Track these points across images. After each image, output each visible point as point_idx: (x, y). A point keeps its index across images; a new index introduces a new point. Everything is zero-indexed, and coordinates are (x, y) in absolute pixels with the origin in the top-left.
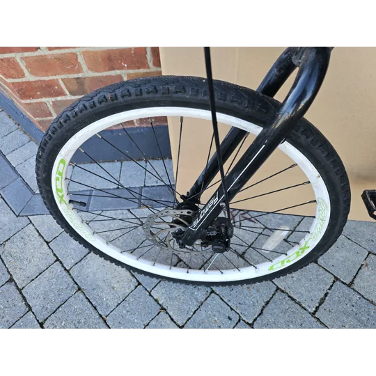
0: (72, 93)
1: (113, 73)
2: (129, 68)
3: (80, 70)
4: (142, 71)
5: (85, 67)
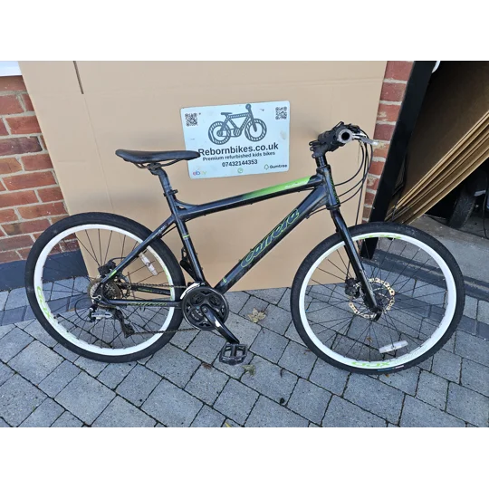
0: (9, 234)
1: (41, 218)
2: (52, 214)
3: (16, 218)
4: (62, 215)
5: (19, 217)
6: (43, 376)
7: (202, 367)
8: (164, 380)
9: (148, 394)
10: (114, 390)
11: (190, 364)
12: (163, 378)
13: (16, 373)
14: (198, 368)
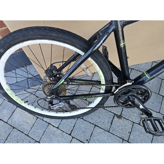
6: (29, 129)
7: (115, 117)
8: (96, 127)
9: (90, 136)
10: (70, 135)
11: (108, 116)
12: (96, 126)
13: (14, 128)
14: (114, 118)
